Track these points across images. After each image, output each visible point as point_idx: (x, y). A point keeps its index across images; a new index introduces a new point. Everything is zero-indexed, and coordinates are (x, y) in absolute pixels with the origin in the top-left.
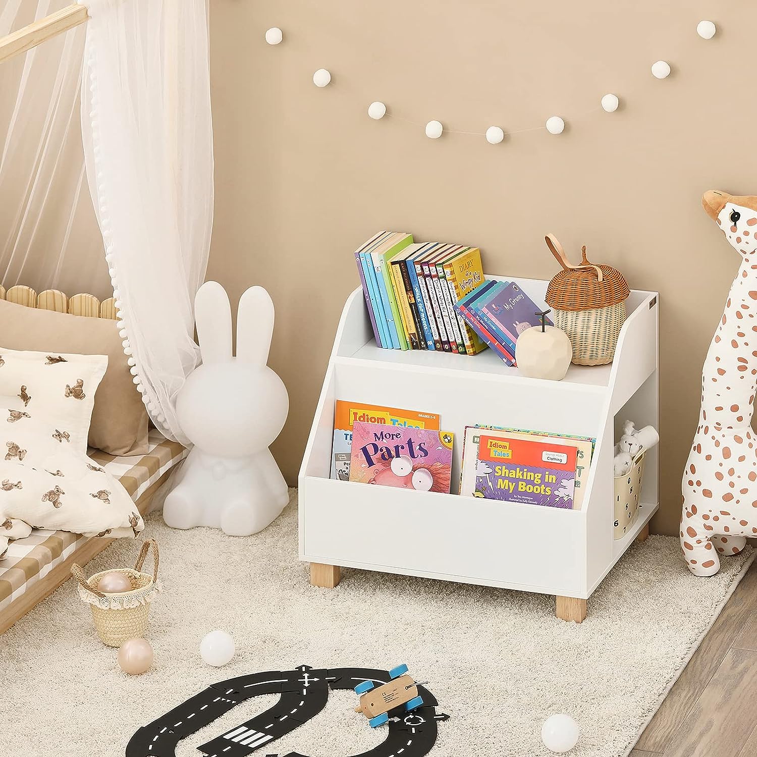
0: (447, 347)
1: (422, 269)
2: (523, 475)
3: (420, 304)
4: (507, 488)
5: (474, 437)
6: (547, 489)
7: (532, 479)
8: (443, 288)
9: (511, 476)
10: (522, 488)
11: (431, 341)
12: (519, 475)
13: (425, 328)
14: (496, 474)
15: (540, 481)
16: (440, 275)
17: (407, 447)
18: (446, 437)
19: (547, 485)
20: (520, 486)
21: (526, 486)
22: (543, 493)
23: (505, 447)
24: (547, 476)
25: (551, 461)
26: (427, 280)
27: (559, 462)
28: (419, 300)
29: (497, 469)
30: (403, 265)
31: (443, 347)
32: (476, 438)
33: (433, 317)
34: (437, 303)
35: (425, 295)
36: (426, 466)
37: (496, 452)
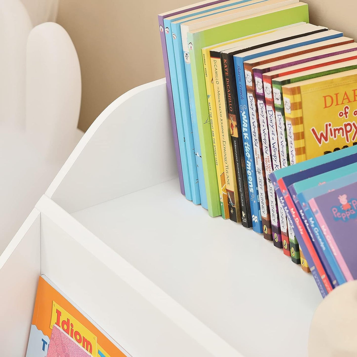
1: (254, 81)
3: (248, 144)
13: (251, 190)
16: (278, 103)
28: (246, 136)
31: (271, 235)
33: (262, 175)
34: (269, 152)
35: (254, 129)
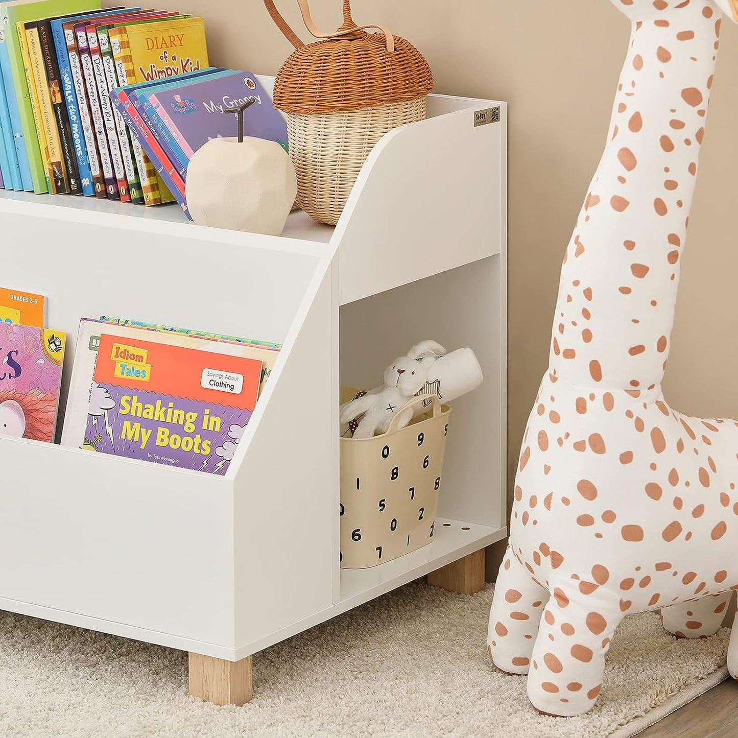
0: (111, 189)
1: (76, 38)
2: (166, 413)
3: (72, 106)
4: (136, 439)
5: (92, 338)
6: (205, 444)
7: (181, 422)
8: (108, 74)
9: (145, 416)
10: (162, 440)
11: (87, 179)
12: (159, 414)
13: (80, 153)
14: (121, 411)
15: (193, 428)
16: (104, 48)
18: (52, 341)
19: (206, 435)
20: (160, 436)
21: (169, 437)
22: (196, 451)
23: (139, 358)
24: (206, 418)
25: (215, 388)
26: (82, 58)
27: (228, 390)
28: (70, 98)
29: (123, 402)
30: (46, 29)
31: (106, 190)
33: (91, 131)
34: (98, 104)
35: (80, 88)
36: (17, 396)
37: (124, 366)
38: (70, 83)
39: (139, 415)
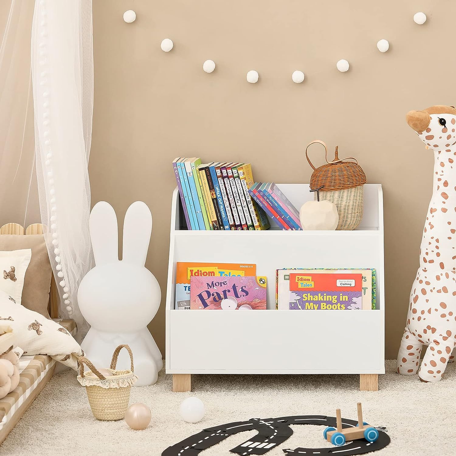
0: (239, 229)
1: (221, 172)
2: (323, 298)
3: (220, 199)
4: (312, 308)
5: (285, 276)
6: (342, 306)
7: (331, 300)
8: (237, 185)
9: (314, 300)
12: (320, 298)
13: (224, 216)
14: (304, 300)
15: (336, 301)
16: (235, 175)
17: (232, 290)
18: (261, 280)
19: (342, 303)
20: (322, 306)
21: (326, 306)
22: (339, 309)
23: (308, 280)
24: (341, 297)
25: (343, 286)
26: (225, 180)
27: (349, 286)
28: (219, 196)
29: (304, 296)
30: (207, 170)
32: (286, 276)
33: (229, 207)
34: (232, 197)
35: (223, 191)
36: (248, 303)
37: (302, 284)
38: (219, 190)
39: (312, 300)
